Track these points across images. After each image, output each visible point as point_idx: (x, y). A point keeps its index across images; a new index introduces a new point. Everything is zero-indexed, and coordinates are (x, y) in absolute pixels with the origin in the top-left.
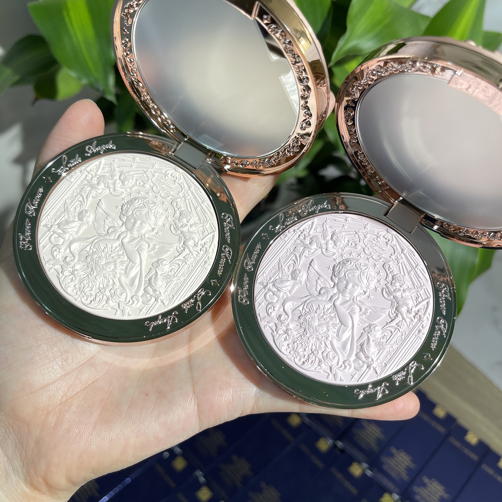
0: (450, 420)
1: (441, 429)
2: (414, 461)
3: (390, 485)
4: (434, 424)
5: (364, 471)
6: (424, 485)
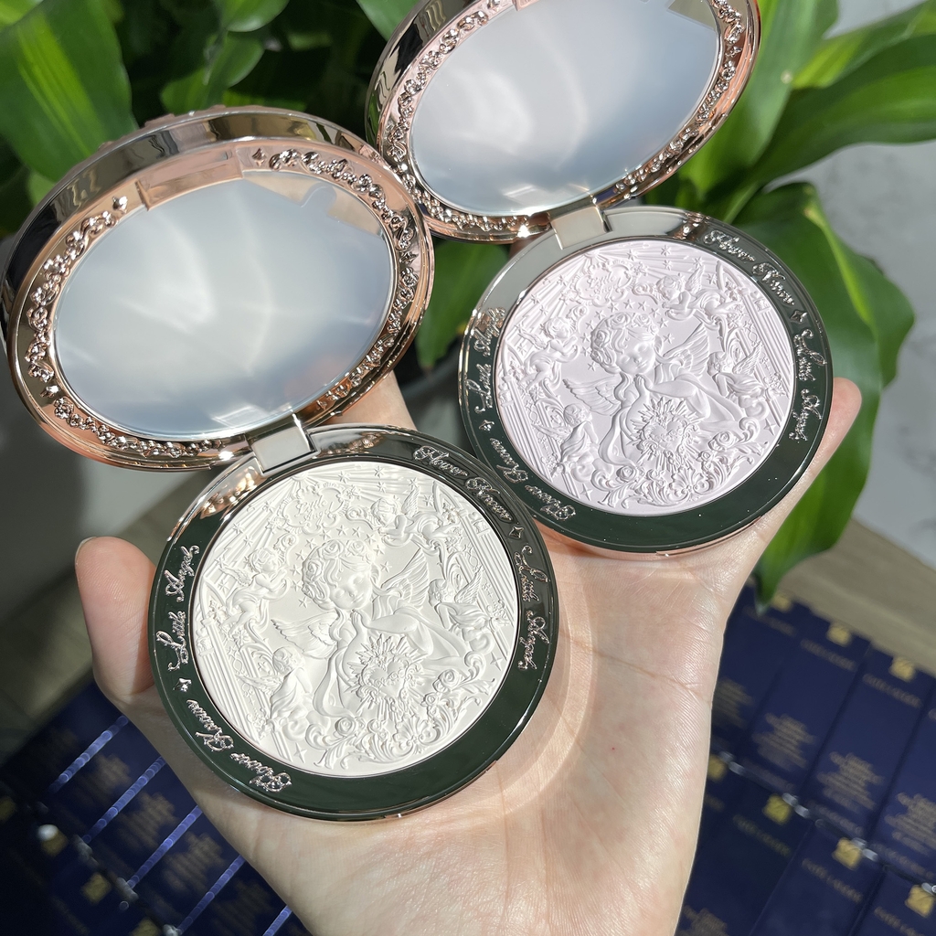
0: (859, 644)
1: (847, 664)
4: (833, 658)
5: (727, 767)
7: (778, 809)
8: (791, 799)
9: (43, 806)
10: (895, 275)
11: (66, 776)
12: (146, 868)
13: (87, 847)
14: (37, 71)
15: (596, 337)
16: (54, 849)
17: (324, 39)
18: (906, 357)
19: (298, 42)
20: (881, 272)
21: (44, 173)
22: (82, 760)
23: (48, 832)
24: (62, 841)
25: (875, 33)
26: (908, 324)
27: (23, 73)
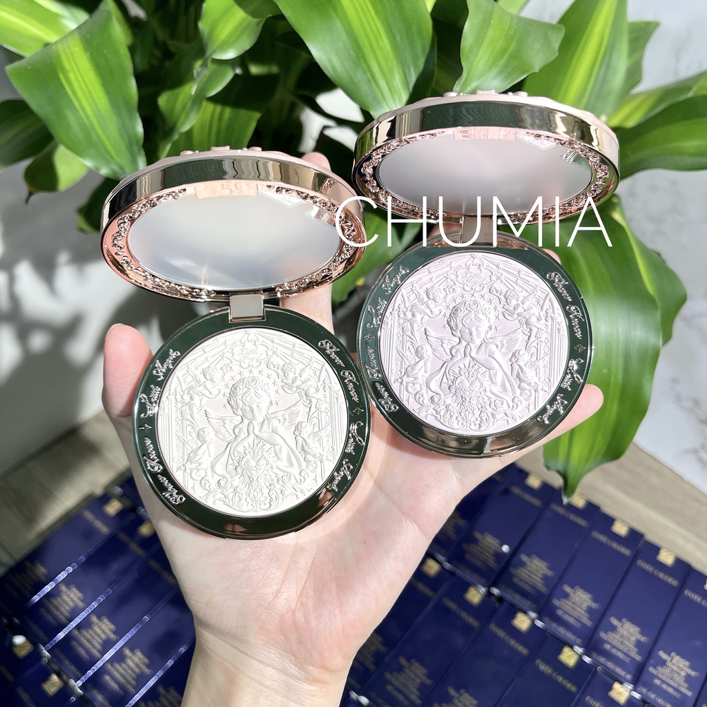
0: (635, 536)
2: (595, 600)
3: (569, 636)
6: (613, 629)
7: (569, 657)
8: (580, 650)
9: (16, 620)
10: (673, 264)
11: (36, 598)
12: (90, 673)
13: (47, 654)
14: (71, 76)
15: (455, 311)
16: (22, 653)
17: (274, 69)
18: (678, 326)
19: (255, 70)
20: (664, 262)
21: (68, 147)
22: (48, 588)
23: (19, 640)
24: (29, 648)
25: (667, 92)
26: (682, 300)
27: (62, 77)
